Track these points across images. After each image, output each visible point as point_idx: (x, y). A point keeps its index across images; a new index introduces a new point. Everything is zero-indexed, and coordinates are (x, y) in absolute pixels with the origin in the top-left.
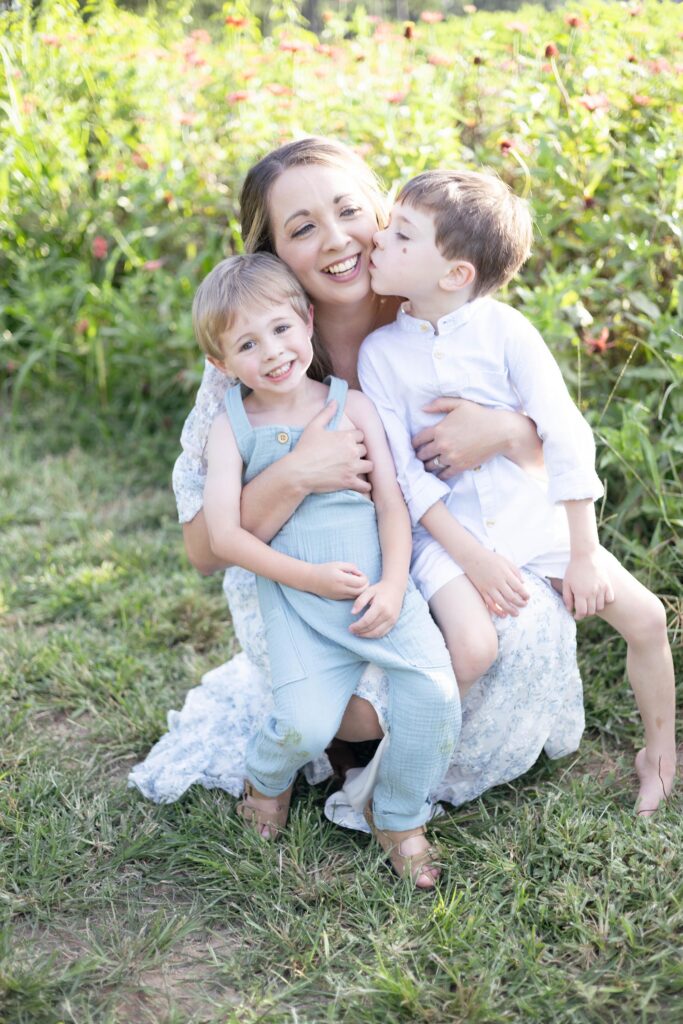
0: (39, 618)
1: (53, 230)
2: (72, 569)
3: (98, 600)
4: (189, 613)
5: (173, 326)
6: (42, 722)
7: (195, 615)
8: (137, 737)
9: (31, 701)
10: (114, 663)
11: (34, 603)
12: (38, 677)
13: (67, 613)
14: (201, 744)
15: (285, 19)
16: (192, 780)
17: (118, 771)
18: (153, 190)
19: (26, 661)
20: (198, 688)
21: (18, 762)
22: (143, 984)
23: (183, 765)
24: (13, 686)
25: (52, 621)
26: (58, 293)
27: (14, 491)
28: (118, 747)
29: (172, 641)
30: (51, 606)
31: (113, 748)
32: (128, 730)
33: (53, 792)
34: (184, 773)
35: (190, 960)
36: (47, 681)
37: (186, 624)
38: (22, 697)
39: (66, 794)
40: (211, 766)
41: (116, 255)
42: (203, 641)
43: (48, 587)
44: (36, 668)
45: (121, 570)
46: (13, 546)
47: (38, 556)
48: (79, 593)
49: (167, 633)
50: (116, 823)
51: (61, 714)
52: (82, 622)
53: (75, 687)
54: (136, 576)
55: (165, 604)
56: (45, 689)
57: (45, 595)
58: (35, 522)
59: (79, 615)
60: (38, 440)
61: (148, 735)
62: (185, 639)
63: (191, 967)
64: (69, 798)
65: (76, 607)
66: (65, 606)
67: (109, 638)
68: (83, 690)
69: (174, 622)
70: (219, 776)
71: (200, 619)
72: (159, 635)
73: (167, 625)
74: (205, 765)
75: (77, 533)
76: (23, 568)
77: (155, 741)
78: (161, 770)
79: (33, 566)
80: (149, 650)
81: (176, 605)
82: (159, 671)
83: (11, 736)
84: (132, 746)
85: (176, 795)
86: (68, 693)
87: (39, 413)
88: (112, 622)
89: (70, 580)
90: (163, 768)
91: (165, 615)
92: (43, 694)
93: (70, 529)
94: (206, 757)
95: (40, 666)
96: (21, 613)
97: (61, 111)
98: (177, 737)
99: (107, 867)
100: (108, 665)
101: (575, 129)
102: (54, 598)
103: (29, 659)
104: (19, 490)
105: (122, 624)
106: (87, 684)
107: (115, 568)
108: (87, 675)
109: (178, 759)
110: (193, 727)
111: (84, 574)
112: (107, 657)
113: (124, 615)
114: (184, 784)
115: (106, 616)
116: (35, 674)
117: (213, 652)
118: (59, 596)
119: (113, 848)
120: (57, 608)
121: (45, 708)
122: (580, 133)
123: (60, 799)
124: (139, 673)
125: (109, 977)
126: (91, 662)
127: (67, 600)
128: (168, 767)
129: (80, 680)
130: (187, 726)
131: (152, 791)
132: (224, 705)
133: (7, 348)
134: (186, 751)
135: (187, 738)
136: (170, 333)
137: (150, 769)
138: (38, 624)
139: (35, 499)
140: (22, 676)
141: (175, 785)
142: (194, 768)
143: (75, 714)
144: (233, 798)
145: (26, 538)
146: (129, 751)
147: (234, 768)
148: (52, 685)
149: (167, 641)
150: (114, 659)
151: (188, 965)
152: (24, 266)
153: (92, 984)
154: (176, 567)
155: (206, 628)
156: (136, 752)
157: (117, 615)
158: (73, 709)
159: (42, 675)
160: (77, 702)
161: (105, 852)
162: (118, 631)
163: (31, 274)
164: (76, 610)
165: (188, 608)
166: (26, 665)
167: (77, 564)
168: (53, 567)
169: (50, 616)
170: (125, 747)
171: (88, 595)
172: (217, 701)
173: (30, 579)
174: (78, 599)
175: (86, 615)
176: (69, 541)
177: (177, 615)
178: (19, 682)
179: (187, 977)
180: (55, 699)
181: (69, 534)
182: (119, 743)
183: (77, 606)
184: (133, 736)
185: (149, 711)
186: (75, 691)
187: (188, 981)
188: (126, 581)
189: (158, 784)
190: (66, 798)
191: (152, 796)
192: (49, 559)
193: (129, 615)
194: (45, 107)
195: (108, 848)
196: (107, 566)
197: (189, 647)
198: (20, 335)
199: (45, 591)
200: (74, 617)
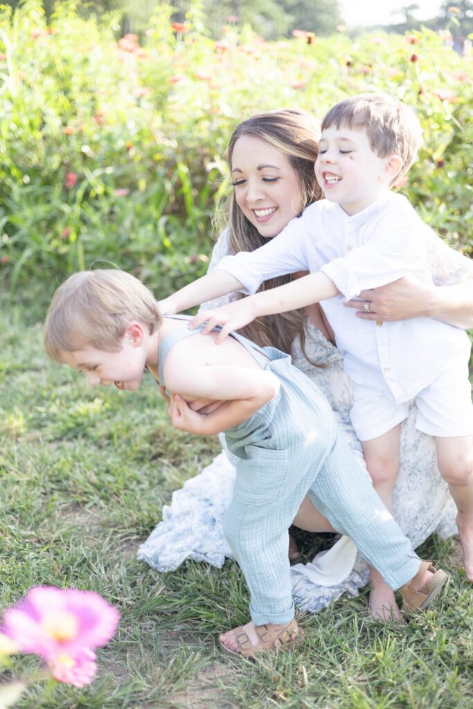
0: (51, 437)
1: (35, 166)
2: (72, 403)
3: (93, 426)
4: (162, 437)
5: (133, 236)
6: (65, 511)
7: (167, 439)
8: (137, 524)
9: (56, 495)
10: (112, 471)
11: (45, 426)
12: (58, 479)
13: (70, 435)
14: (191, 530)
15: (194, 30)
16: (186, 555)
17: (125, 548)
18: (116, 141)
19: (49, 467)
20: (180, 490)
21: (54, 539)
22: (173, 702)
23: (179, 545)
24: (41, 484)
25: (60, 439)
26: (42, 210)
27: (17, 347)
28: (124, 530)
29: (151, 456)
30: (58, 428)
31: (120, 531)
32: (130, 518)
33: (84, 561)
34: (181, 551)
35: (203, 684)
36: (65, 483)
37: (161, 445)
38: (48, 493)
39: (93, 562)
40: (200, 547)
41: (84, 185)
42: (174, 457)
43: (55, 415)
44: (57, 472)
45: (107, 405)
46: (25, 385)
47: (45, 393)
48: (80, 420)
49: (147, 451)
50: (134, 584)
51: (78, 506)
52: (83, 442)
53: (86, 487)
54: (118, 409)
55: (144, 430)
56: (64, 488)
57: (54, 421)
58: (36, 369)
59: (80, 436)
60: (28, 313)
61: (146, 523)
62: (160, 455)
63: (205, 690)
64: (96, 566)
65: (77, 431)
66: (69, 430)
67: (104, 453)
68: (91, 489)
69: (151, 443)
70: (205, 554)
71: (170, 442)
72: (143, 452)
73: (147, 446)
74: (196, 546)
75: (70, 378)
76: (33, 401)
77: (152, 528)
78: (163, 548)
79: (41, 400)
80: (135, 463)
81: (151, 432)
82: (145, 477)
83: (46, 521)
84: (134, 530)
85: (175, 566)
86: (82, 491)
87: (28, 294)
88: (106, 442)
89: (71, 411)
90: (165, 546)
91: (145, 438)
92: (65, 491)
93: (65, 375)
94: (196, 540)
95: (60, 471)
96: (38, 433)
97: (41, 83)
98: (170, 525)
99: (131, 616)
100: (107, 471)
101: (429, 113)
102: (61, 424)
103: (51, 466)
104: (20, 346)
105: (114, 444)
106: (94, 485)
107: (103, 404)
108: (94, 479)
109: (175, 540)
110: (181, 518)
111: (82, 407)
112: (108, 466)
113: (115, 437)
114: (181, 558)
115: (100, 437)
116: (55, 476)
117: (183, 466)
118: (64, 422)
119: (134, 603)
120: (63, 431)
121: (67, 501)
122: (432, 116)
123: (89, 566)
124: (132, 479)
125: (148, 696)
126: (96, 469)
127: (71, 425)
128: (168, 547)
129: (89, 482)
130: (178, 517)
131: (157, 562)
132: (204, 503)
133: (5, 247)
134: (180, 535)
135: (180, 527)
136: (130, 241)
137: (153, 547)
138: (50, 441)
139: (34, 354)
140: (47, 478)
141: (174, 559)
142: (189, 547)
143: (88, 506)
144: (218, 569)
145: (33, 380)
146: (132, 534)
147: (217, 549)
148: (69, 485)
149: (148, 456)
150: (113, 468)
151: (203, 688)
152: (16, 190)
153: (138, 701)
154: (145, 405)
155: (176, 449)
156: (138, 534)
157: (110, 437)
158: (85, 503)
159: (61, 477)
160: (88, 498)
161: (128, 605)
162: (110, 448)
163: (21, 195)
164: (78, 433)
165: (161, 434)
166: (48, 470)
167: (75, 400)
168: (58, 402)
169: (58, 436)
170: (129, 531)
171: (86, 421)
172: (199, 500)
173: (41, 409)
174: (78, 425)
175: (85, 436)
176: (65, 383)
177: (153, 438)
178: (45, 482)
179: (203, 697)
180: (72, 495)
181: (64, 379)
182: (125, 528)
183: (78, 429)
184: (134, 523)
185: (144, 505)
186: (86, 490)
187: (204, 700)
188: (111, 413)
189: (161, 559)
190: (93, 566)
191: (157, 566)
192: (53, 395)
193: (119, 437)
194: (30, 80)
195: (131, 603)
196: (98, 402)
197: (165, 461)
198: (15, 238)
199: (53, 418)
200: (76, 437)
